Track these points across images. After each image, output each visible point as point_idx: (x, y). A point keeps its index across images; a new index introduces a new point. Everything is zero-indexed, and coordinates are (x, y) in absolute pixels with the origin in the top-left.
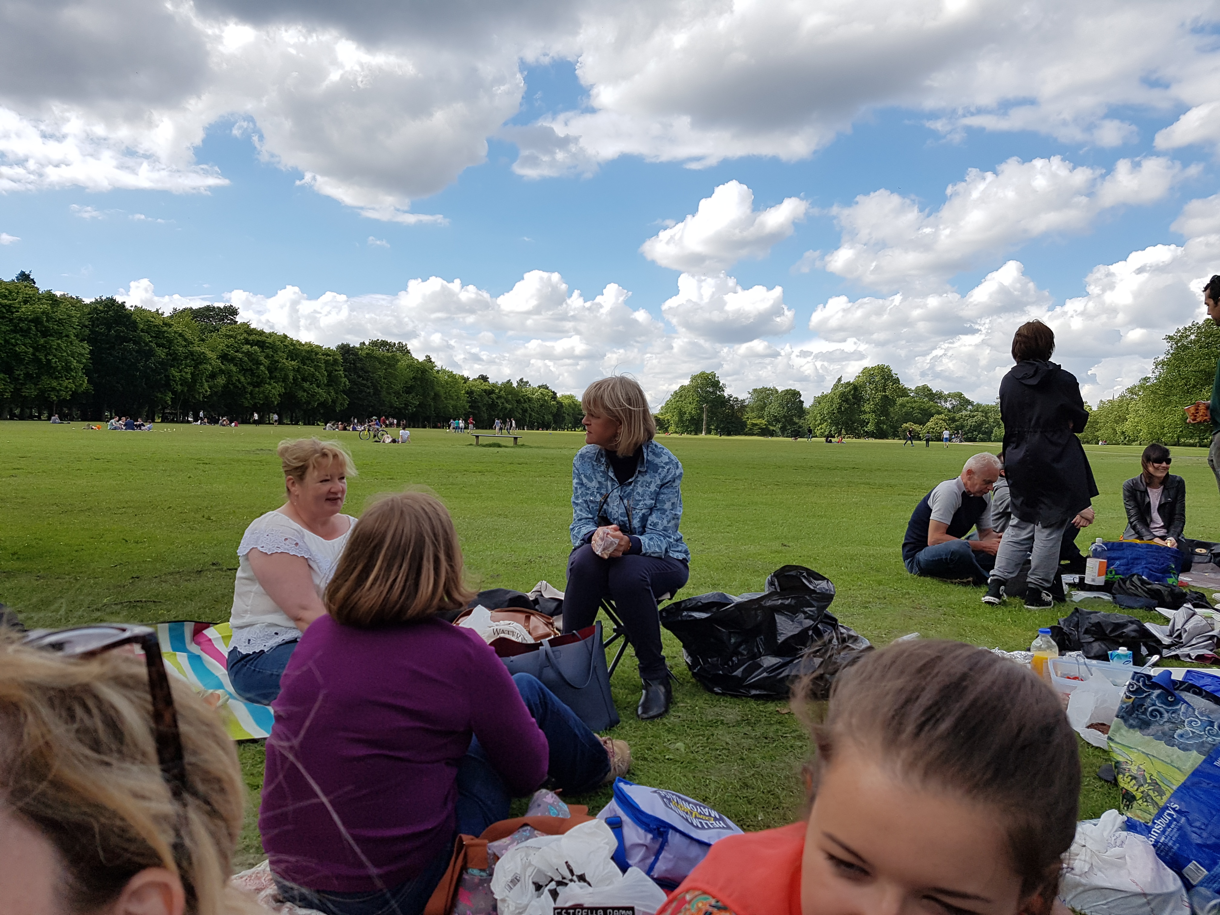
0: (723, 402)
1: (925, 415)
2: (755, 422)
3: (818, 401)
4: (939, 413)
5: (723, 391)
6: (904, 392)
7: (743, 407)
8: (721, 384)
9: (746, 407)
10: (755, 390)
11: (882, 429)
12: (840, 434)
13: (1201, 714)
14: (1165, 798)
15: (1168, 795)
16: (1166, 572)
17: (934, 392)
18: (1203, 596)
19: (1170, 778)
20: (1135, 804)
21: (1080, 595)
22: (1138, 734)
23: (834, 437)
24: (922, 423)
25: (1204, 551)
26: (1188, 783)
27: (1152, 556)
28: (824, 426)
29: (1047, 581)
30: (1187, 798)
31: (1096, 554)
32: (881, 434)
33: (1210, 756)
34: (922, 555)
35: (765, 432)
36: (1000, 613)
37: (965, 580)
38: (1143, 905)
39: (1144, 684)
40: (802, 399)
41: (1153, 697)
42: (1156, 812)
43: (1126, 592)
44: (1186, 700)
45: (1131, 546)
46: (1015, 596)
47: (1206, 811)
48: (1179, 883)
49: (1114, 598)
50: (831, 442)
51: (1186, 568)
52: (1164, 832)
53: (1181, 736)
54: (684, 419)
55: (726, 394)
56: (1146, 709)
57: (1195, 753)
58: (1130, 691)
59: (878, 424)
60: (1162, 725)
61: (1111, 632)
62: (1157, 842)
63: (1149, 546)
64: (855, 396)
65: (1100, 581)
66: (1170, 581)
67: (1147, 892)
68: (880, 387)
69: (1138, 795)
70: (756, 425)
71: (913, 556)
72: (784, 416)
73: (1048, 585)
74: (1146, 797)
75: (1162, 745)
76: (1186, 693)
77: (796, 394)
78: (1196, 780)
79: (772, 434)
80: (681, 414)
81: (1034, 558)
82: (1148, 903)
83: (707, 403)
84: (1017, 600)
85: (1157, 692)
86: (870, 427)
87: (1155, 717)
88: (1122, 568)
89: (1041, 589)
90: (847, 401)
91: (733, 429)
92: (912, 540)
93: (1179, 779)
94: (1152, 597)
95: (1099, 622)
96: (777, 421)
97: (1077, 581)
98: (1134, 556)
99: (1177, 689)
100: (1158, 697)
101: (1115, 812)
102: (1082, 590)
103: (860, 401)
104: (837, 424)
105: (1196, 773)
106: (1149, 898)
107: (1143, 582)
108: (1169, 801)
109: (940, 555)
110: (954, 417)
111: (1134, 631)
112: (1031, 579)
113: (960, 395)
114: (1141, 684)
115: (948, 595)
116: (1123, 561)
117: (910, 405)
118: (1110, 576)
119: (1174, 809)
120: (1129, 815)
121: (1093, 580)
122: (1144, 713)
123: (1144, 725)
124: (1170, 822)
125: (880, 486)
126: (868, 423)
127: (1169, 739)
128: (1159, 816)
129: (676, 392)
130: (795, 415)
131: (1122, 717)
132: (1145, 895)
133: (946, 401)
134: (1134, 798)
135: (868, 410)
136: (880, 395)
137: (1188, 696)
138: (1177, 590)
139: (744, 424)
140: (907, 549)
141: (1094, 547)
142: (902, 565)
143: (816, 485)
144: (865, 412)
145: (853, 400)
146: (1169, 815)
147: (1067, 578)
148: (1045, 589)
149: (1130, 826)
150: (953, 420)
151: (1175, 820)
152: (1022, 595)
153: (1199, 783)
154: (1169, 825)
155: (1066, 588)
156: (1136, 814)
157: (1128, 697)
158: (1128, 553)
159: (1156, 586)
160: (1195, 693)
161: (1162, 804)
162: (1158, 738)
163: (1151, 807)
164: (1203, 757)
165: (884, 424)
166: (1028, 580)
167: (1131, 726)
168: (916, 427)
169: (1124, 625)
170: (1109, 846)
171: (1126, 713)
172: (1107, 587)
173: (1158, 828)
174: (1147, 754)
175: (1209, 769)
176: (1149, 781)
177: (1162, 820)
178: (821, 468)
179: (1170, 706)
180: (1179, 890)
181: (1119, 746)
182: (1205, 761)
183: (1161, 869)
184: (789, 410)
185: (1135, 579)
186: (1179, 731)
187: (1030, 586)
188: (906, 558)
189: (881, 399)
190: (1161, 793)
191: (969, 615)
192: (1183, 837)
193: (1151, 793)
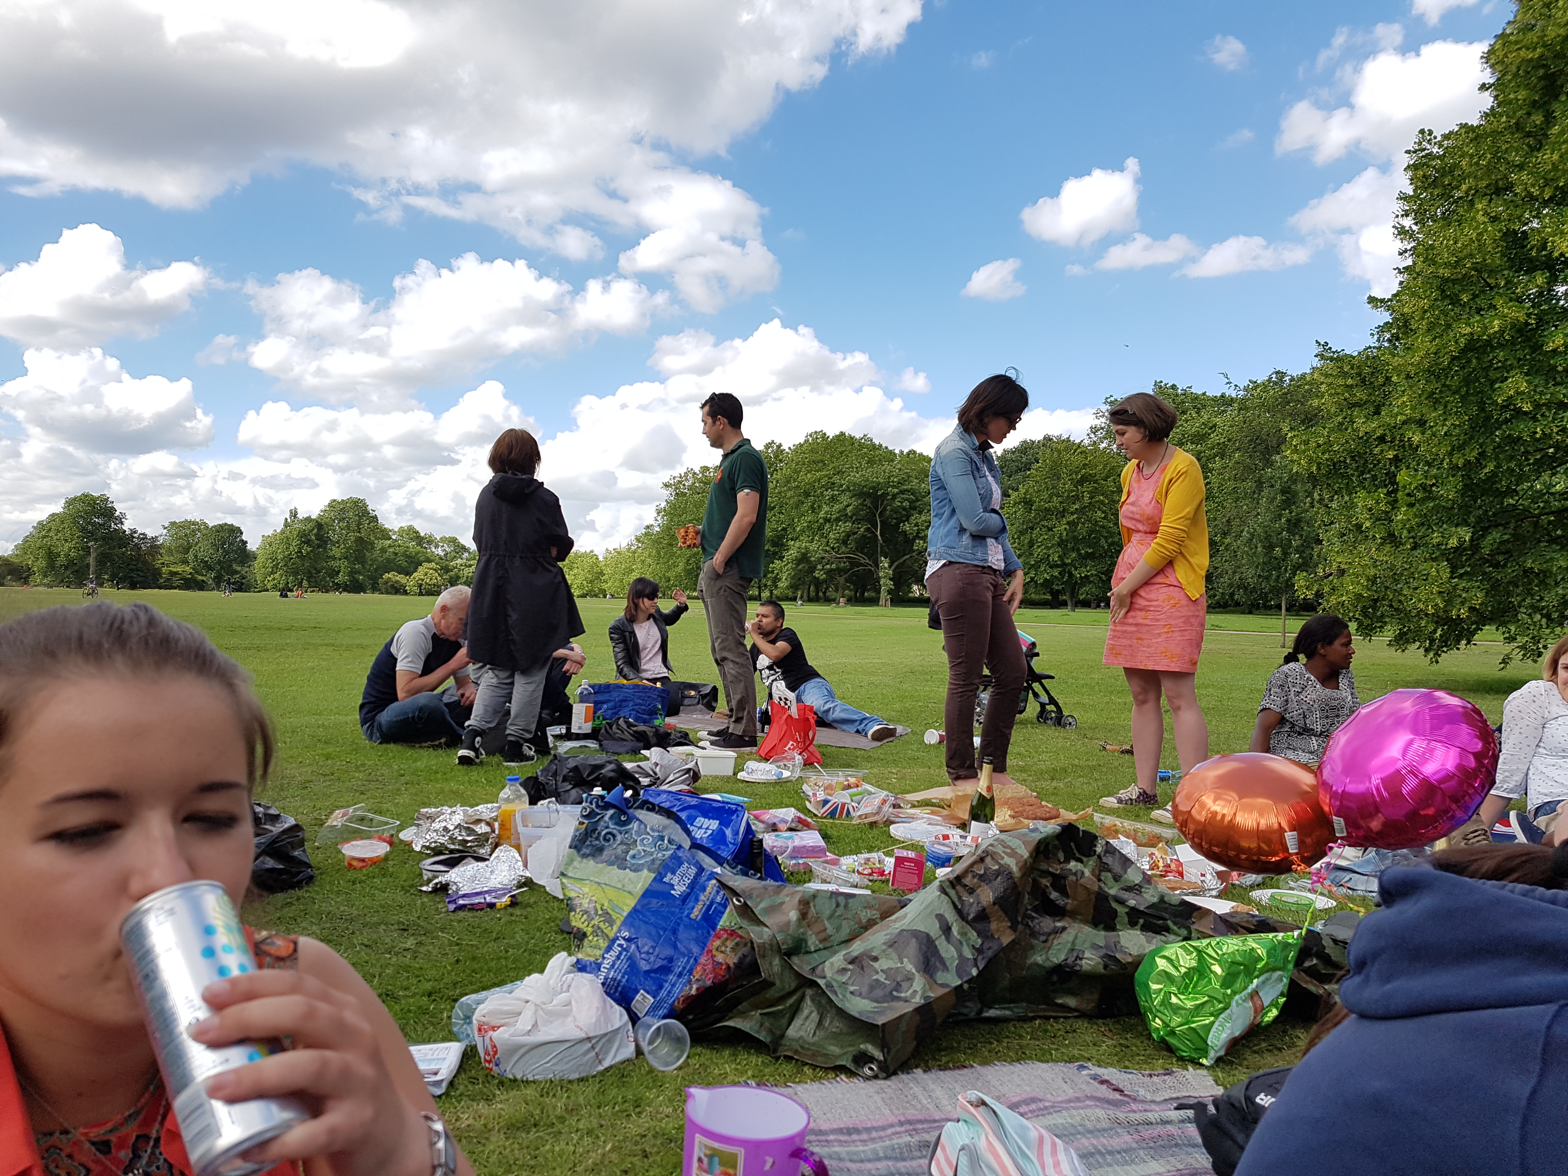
0: (124, 540)
1: (411, 564)
2: (175, 570)
3: (268, 542)
4: (429, 561)
5: (122, 523)
6: (385, 534)
7: (154, 547)
8: (117, 513)
9: (158, 547)
10: (173, 524)
11: (357, 581)
12: (300, 585)
13: (653, 830)
14: (615, 928)
15: (618, 923)
16: (653, 713)
17: (422, 534)
18: (687, 734)
19: (621, 905)
20: (586, 942)
21: (565, 747)
22: (591, 862)
23: (291, 591)
24: (408, 573)
25: (693, 693)
26: (638, 907)
27: (639, 698)
28: (277, 576)
29: (529, 732)
30: (637, 923)
31: (583, 698)
32: (355, 587)
33: (660, 874)
34: (386, 716)
35: (191, 584)
36: (475, 773)
37: (437, 743)
38: (587, 1052)
39: (598, 806)
40: (244, 538)
41: (607, 818)
42: (606, 945)
43: (612, 737)
44: (640, 817)
45: (618, 687)
46: (494, 755)
47: (654, 933)
48: (626, 1017)
49: (601, 745)
50: (286, 596)
51: (673, 711)
52: (613, 966)
53: (634, 857)
54: (58, 564)
55: (125, 527)
56: (599, 834)
57: (645, 871)
58: (583, 816)
59: (352, 573)
60: (615, 848)
61: (588, 776)
62: (606, 978)
63: (636, 686)
64: (319, 537)
65: (587, 728)
66: (657, 722)
67: (591, 1035)
68: (353, 526)
69: (589, 930)
70: (176, 573)
71: (373, 719)
72: (219, 562)
73: (528, 736)
74: (598, 931)
75: (614, 870)
76: (640, 811)
77: (234, 531)
78: (646, 901)
79: (201, 586)
80: (51, 556)
81: (514, 707)
82: (593, 1048)
83: (96, 540)
84: (497, 758)
85: (611, 812)
86: (341, 578)
87: (608, 840)
88: (610, 712)
89: (522, 741)
90: (308, 542)
91: (140, 579)
92: (373, 699)
93: (629, 903)
94: (638, 740)
95: (576, 767)
96: (210, 568)
97: (564, 731)
98: (621, 698)
99: (631, 807)
100: (611, 818)
101: (564, 954)
102: (569, 739)
103: (326, 543)
104: (295, 573)
105: (648, 894)
106: (594, 1041)
107: (630, 725)
108: (619, 931)
109: (406, 713)
110: (447, 566)
111: (612, 771)
112: (511, 730)
113: (454, 541)
114: (594, 806)
115: (415, 762)
116: (611, 704)
117: (391, 550)
118: (597, 722)
119: (624, 938)
120: (580, 956)
121: (580, 728)
122: (597, 839)
123: (598, 851)
124: (620, 954)
125: (349, 648)
126: (339, 572)
127: (621, 863)
128: (609, 949)
129: (40, 523)
130: (235, 560)
131: (575, 847)
132: (589, 1039)
133: (437, 547)
134: (585, 935)
135: (338, 555)
136: (352, 536)
137: (642, 814)
138: (662, 730)
139: (157, 573)
140: (365, 710)
141: (579, 690)
142: (360, 731)
143: (259, 649)
144: (334, 558)
145: (317, 542)
146: (619, 945)
147: (553, 731)
148: (527, 741)
149: (581, 967)
150: (446, 570)
151: (625, 950)
152: (501, 751)
153: (649, 903)
154: (618, 957)
155: (550, 739)
156: (587, 954)
157: (581, 823)
158: (616, 696)
159: (642, 728)
160: (648, 809)
161: (612, 935)
162: (611, 864)
163: (601, 941)
164: (653, 875)
165: (360, 573)
166: (508, 732)
167: (585, 856)
168: (401, 579)
169: (602, 766)
170: (556, 994)
171: (579, 840)
172: (593, 735)
173: (606, 964)
174: (599, 884)
175: (658, 887)
176: (600, 912)
177: (612, 953)
178: (268, 629)
179: (622, 826)
180: (625, 1024)
181: (571, 881)
182: (655, 879)
183: (608, 1007)
184: (226, 552)
185: (621, 721)
186: (631, 853)
187: (510, 738)
188: (363, 723)
189: (356, 541)
190: (611, 922)
191: (437, 781)
192: (633, 966)
193: (602, 925)
